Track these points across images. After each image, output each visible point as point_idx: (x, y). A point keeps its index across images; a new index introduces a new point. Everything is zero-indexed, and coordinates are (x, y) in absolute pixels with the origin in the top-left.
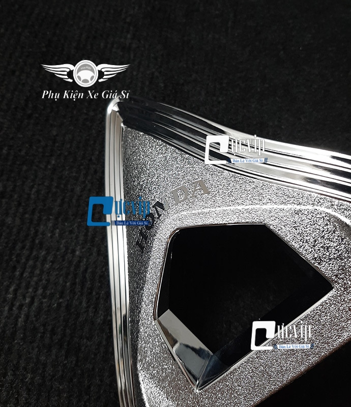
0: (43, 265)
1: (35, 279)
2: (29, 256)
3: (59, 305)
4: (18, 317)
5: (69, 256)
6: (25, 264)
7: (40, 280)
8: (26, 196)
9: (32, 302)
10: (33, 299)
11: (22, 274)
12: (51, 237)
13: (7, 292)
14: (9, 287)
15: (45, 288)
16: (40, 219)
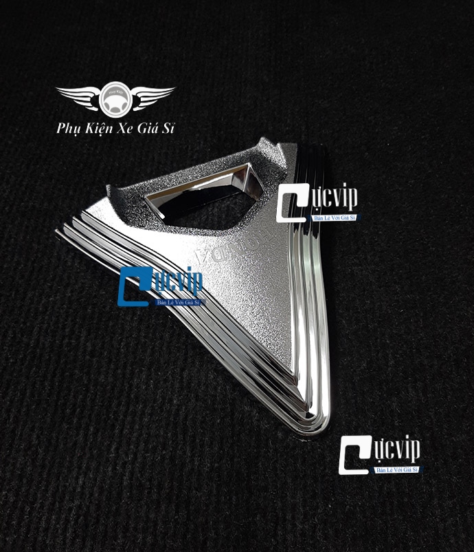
0: (141, 419)
1: (135, 434)
2: (126, 411)
3: (163, 457)
4: (123, 475)
5: (168, 406)
6: (123, 421)
7: (140, 435)
8: (115, 351)
9: (135, 458)
10: (135, 454)
11: (121, 431)
12: (146, 389)
13: (109, 452)
14: (109, 446)
15: (146, 442)
16: (132, 373)
